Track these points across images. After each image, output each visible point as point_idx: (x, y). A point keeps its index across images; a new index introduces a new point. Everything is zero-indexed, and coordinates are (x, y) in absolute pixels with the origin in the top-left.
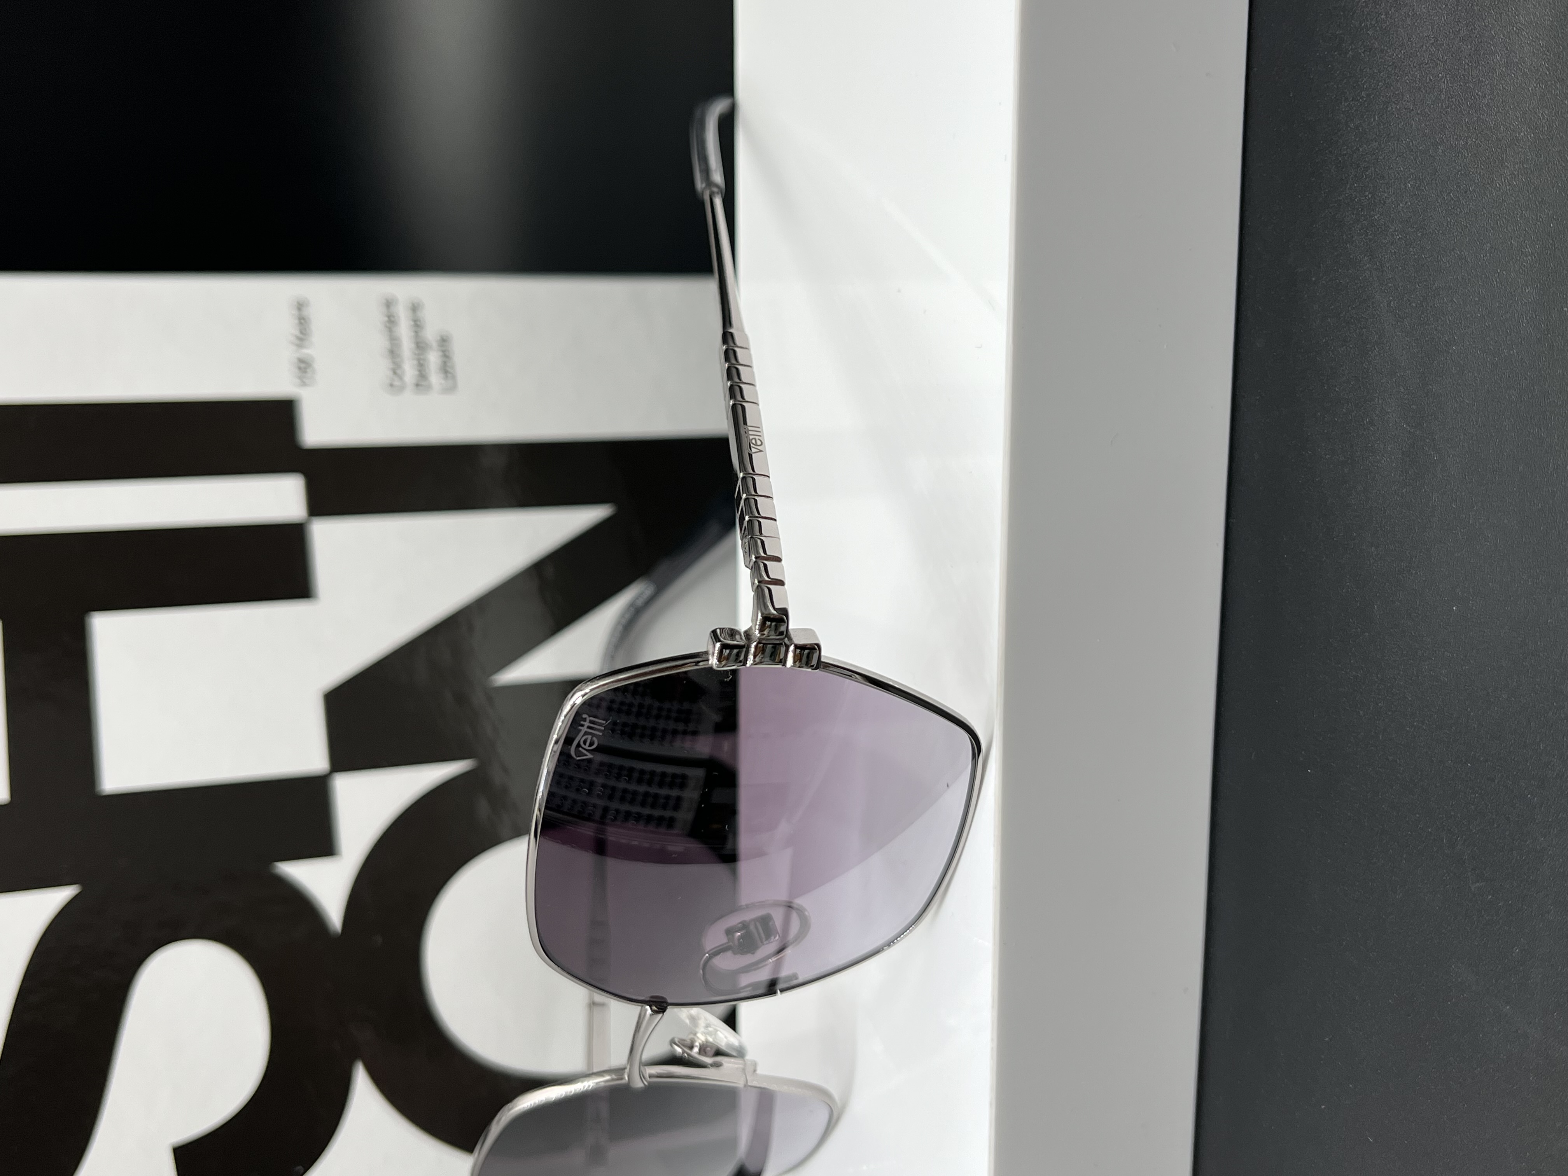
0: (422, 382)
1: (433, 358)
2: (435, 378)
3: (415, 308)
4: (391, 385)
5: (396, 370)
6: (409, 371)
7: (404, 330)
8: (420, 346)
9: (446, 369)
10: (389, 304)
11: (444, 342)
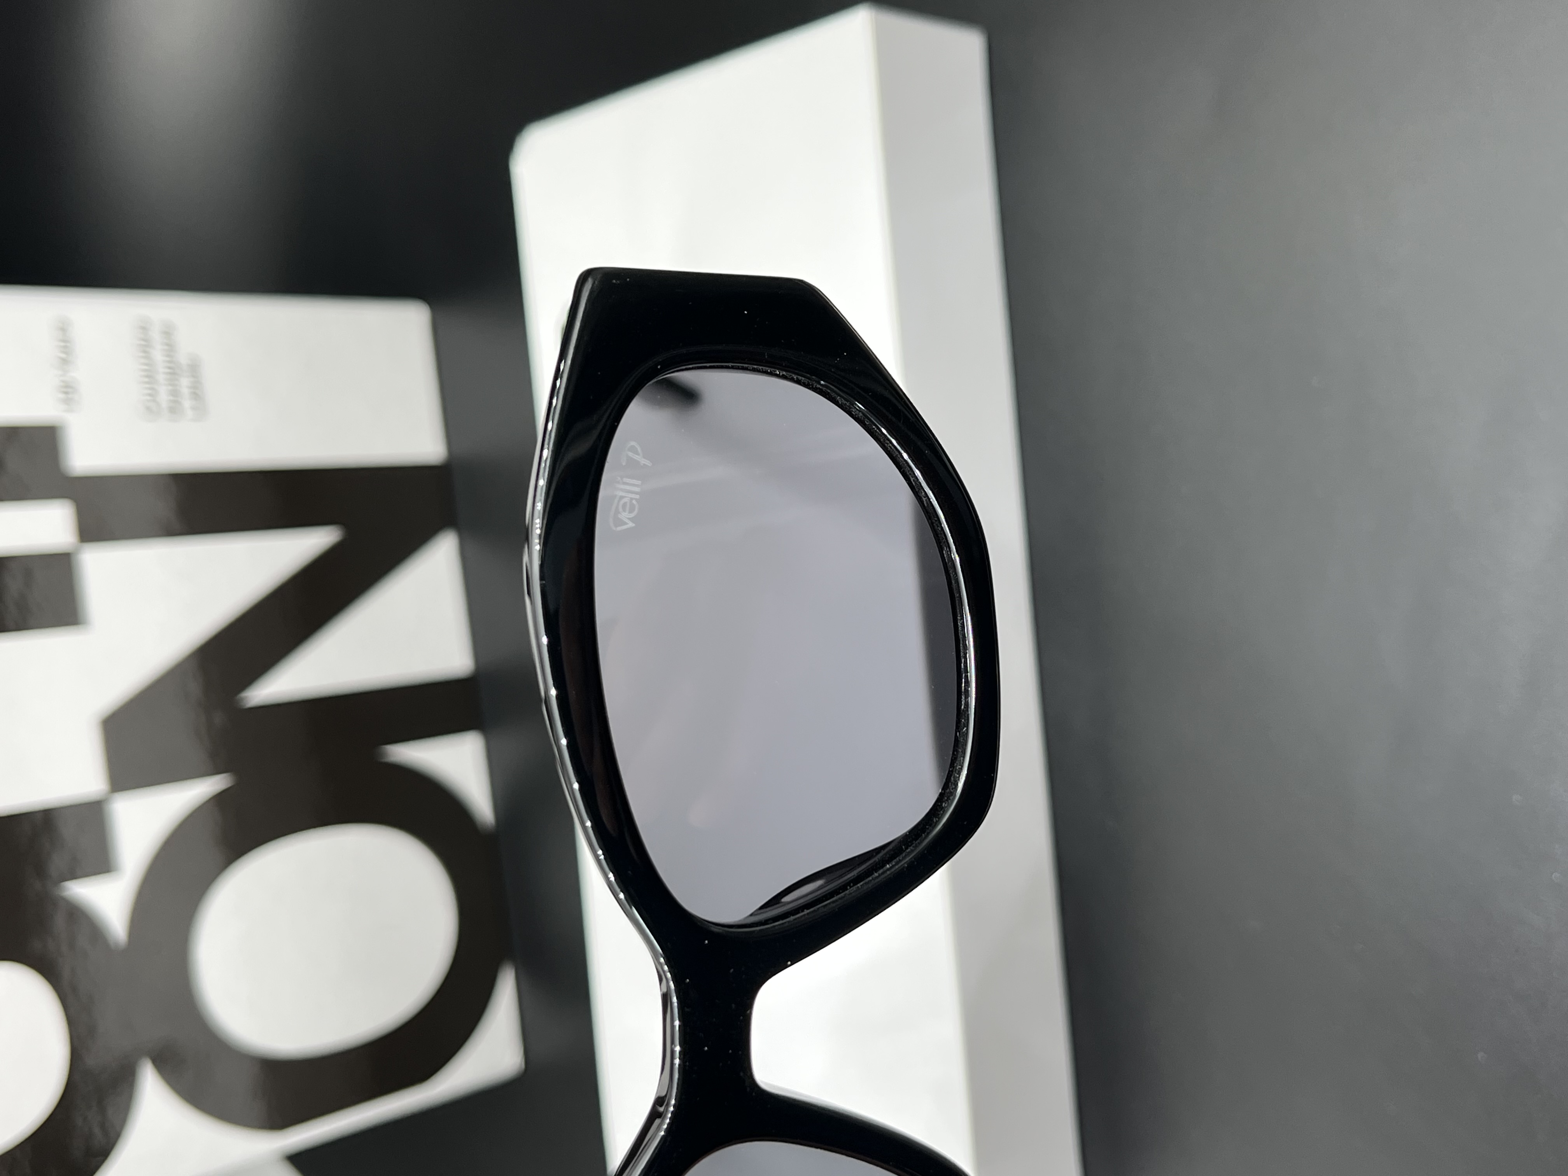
0: (175, 409)
1: (185, 382)
2: (187, 403)
3: (168, 332)
4: (148, 409)
5: (153, 394)
6: (164, 396)
7: (158, 355)
8: (173, 372)
9: (197, 394)
10: (144, 328)
11: (194, 369)
